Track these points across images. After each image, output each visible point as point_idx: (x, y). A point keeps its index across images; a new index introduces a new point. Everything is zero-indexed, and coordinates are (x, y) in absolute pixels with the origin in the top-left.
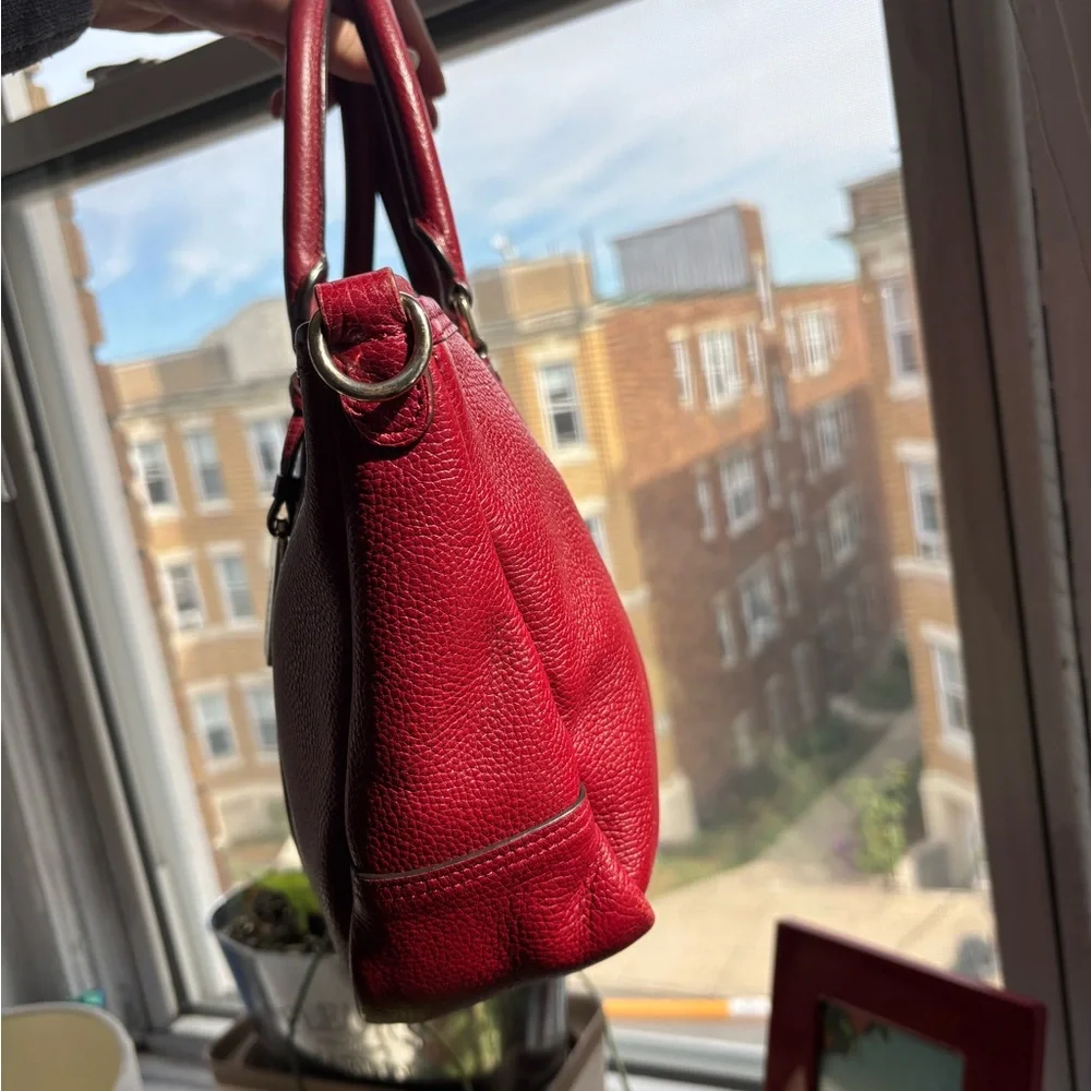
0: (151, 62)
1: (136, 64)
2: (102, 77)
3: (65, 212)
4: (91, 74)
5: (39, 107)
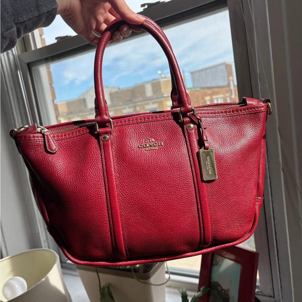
0: (70, 36)
1: (67, 36)
2: (59, 39)
3: (48, 68)
4: (56, 38)
5: (44, 46)
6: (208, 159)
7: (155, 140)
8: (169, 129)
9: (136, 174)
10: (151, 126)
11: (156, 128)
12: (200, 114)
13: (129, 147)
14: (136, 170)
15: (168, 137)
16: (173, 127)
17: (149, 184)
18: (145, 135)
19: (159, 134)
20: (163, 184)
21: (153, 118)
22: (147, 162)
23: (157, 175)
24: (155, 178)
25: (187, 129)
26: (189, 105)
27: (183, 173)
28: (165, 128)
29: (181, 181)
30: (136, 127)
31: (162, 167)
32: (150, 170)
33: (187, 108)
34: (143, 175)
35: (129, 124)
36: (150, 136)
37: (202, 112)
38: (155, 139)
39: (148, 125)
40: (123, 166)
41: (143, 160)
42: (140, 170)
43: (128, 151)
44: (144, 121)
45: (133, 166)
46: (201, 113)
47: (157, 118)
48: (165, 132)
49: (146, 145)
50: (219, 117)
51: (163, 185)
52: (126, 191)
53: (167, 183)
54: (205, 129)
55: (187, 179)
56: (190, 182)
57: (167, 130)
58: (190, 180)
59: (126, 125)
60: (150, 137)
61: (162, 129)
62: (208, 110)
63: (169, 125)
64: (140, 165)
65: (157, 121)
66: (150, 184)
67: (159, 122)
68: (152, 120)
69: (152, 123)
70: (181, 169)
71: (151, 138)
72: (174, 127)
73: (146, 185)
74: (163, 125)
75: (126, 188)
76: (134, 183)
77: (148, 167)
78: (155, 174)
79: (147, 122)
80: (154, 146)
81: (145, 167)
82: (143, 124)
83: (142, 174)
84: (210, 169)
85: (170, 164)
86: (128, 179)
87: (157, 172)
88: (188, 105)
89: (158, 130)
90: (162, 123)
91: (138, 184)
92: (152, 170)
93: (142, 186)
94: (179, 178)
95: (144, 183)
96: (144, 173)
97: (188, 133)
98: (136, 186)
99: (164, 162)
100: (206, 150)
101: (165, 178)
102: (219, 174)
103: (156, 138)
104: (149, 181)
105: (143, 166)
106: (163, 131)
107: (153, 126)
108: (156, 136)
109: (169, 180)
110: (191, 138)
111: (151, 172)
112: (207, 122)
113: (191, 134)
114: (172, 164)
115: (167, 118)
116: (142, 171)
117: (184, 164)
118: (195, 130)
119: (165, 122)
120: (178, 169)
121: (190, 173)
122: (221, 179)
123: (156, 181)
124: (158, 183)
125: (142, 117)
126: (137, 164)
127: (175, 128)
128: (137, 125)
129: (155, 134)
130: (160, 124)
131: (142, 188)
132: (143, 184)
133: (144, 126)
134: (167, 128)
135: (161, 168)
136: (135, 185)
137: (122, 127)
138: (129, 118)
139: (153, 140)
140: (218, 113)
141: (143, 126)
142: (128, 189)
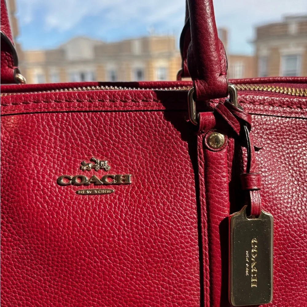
6: (254, 244)
7: (112, 166)
8: (155, 138)
9: (41, 260)
10: (106, 124)
11: (120, 130)
12: (250, 103)
13: (32, 181)
14: (43, 248)
15: (150, 161)
16: (166, 132)
17: (74, 290)
18: (85, 149)
19: (126, 149)
20: (113, 296)
21: (114, 101)
22: (74, 230)
23: (99, 270)
24: (94, 277)
25: (205, 147)
26: (221, 75)
27: (175, 273)
28: (145, 134)
29: (167, 295)
30: (62, 122)
31: (117, 252)
32: (81, 255)
33: (215, 84)
34: (61, 266)
35: (44, 112)
36: (98, 151)
37: (257, 98)
38: (112, 163)
39: (99, 119)
40: (10, 230)
41: (64, 224)
42: (54, 250)
43: (29, 191)
44: (90, 107)
45: (37, 236)
46: (253, 102)
47: (125, 102)
48: (142, 145)
49: (81, 178)
50: (299, 118)
51: (113, 300)
52: (12, 299)
53: (124, 297)
54: (257, 149)
55: (185, 292)
56: (192, 300)
57: (148, 141)
58: (193, 294)
59: (37, 113)
60: (98, 156)
61: (135, 136)
62: (270, 94)
63: (156, 126)
64: (54, 236)
65: (125, 111)
66: (77, 291)
67: (130, 115)
68: (111, 107)
69: (112, 114)
70: (171, 261)
71: (102, 158)
72: (170, 135)
73: (65, 293)
74: (140, 126)
75: (14, 292)
76: (35, 283)
77: (77, 247)
78: (95, 267)
79: (97, 112)
80: (106, 184)
81: (69, 245)
82: (85, 116)
83: (58, 262)
84: (254, 273)
85: (141, 243)
86: (19, 267)
87: (101, 263)
88: (217, 75)
89: (123, 136)
90: (139, 118)
91: (45, 287)
92: (86, 256)
93: (57, 293)
94: (162, 285)
95: (62, 286)
96: (65, 262)
97: (206, 158)
98: (40, 289)
99: (123, 235)
100: (251, 217)
101: (121, 280)
102: (277, 286)
103: (116, 158)
104: (77, 282)
105: (62, 240)
106: (138, 141)
107: (111, 125)
108: (117, 153)
109: (131, 289)
110: (212, 173)
111: (84, 260)
112: (267, 130)
113: (213, 163)
114: (147, 246)
115: (153, 106)
116: (59, 253)
117: (183, 248)
118: (228, 151)
119: (147, 115)
120: (162, 262)
121: (196, 277)
122: (280, 301)
123: (95, 288)
124: (100, 293)
125: (84, 95)
126: (46, 232)
127: (173, 137)
128: (68, 116)
129: (113, 149)
130: (131, 121)
131: (55, 298)
132: (58, 289)
133: (86, 120)
134: (150, 136)
135: (112, 252)
136: (36, 287)
137: (26, 117)
138: (47, 94)
139: (106, 164)
140: (298, 107)
141: (84, 121)
142: (19, 294)
